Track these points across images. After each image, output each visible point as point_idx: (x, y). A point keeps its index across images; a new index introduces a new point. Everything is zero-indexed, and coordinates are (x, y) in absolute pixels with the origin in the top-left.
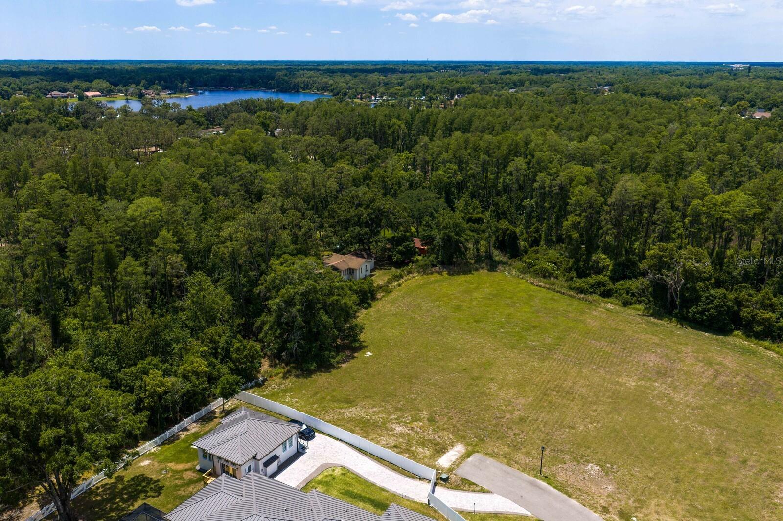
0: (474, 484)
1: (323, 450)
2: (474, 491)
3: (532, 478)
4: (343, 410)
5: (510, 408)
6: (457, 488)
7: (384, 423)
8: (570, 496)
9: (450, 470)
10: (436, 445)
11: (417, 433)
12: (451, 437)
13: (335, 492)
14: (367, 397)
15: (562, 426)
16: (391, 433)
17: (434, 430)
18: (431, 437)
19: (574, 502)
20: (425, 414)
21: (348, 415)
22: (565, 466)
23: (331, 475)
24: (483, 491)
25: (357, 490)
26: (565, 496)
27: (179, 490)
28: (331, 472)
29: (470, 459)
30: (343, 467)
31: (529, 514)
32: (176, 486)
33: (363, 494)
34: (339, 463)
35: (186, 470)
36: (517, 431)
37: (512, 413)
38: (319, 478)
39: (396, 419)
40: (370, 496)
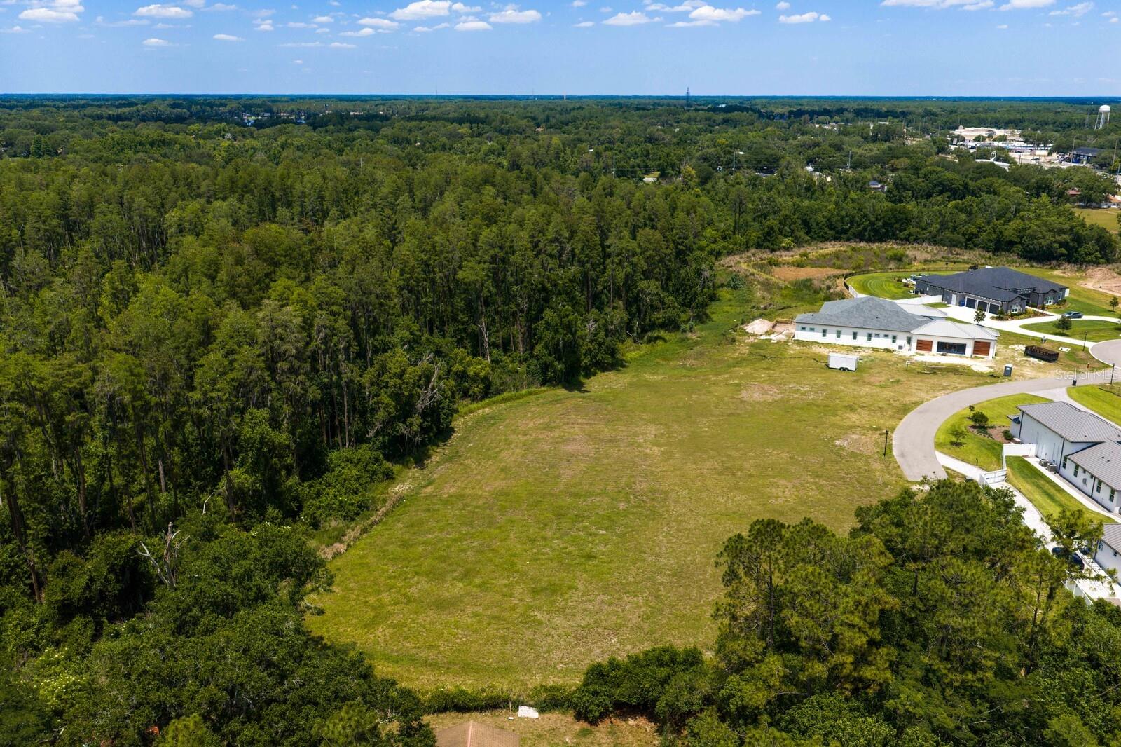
0: (948, 473)
2: (955, 471)
3: (896, 458)
5: (808, 485)
6: (965, 477)
8: (890, 445)
15: (799, 461)
19: (894, 442)
22: (857, 451)
24: (948, 469)
26: (893, 446)
31: (937, 452)
36: (842, 475)
37: (815, 483)
40: (1048, 501)
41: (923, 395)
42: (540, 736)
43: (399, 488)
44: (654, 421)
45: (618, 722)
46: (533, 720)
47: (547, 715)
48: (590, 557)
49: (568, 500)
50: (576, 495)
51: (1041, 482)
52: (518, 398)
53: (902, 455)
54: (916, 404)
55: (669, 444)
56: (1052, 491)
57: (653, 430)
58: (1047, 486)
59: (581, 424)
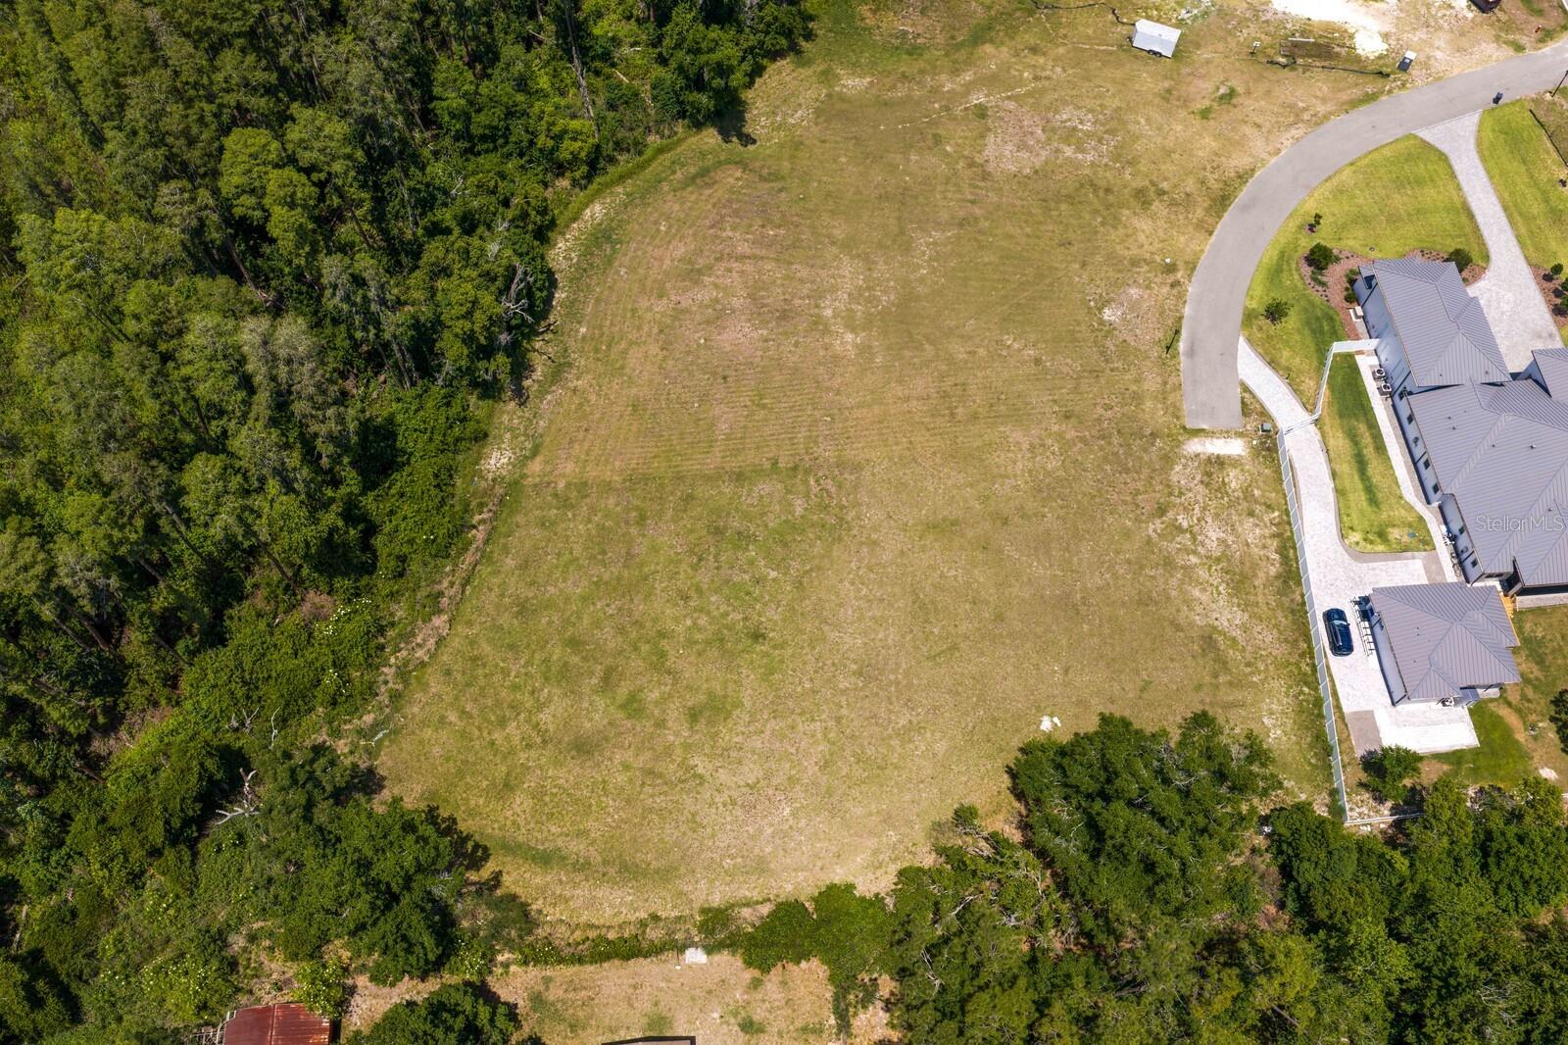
0: (1243, 403)
1: (1338, 583)
2: (1254, 397)
3: (1182, 358)
4: (1237, 633)
5: (1049, 442)
6: (1264, 414)
7: (1218, 560)
8: (1181, 318)
9: (1240, 435)
10: (1209, 474)
11: (1204, 509)
12: (1178, 468)
13: (1384, 516)
14: (1178, 628)
15: (1046, 371)
16: (1230, 539)
17: (1181, 494)
18: (1201, 488)
19: (1187, 311)
20: (1155, 526)
21: (1240, 617)
22: (1131, 340)
23: (1365, 540)
24: (1246, 389)
25: (1358, 498)
26: (1184, 321)
27: (1537, 679)
28: (1362, 543)
29: (1204, 427)
30: (1343, 537)
31: (1241, 339)
32: (1535, 688)
33: (1360, 486)
34: (1341, 549)
35: (1509, 704)
36: (1100, 410)
37: (1060, 436)
38: (1381, 548)
39: (1195, 552)
40: (1356, 477)
41: (1258, 145)
42: (710, 992)
43: (497, 460)
44: (847, 246)
45: (790, 966)
46: (701, 967)
47: (717, 958)
48: (757, 636)
49: (727, 489)
50: (739, 477)
51: (1362, 428)
52: (642, 167)
53: (1191, 352)
54: (1243, 177)
55: (869, 322)
56: (1369, 452)
57: (848, 273)
58: (1367, 439)
59: (742, 258)
